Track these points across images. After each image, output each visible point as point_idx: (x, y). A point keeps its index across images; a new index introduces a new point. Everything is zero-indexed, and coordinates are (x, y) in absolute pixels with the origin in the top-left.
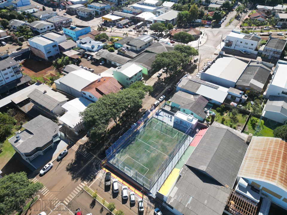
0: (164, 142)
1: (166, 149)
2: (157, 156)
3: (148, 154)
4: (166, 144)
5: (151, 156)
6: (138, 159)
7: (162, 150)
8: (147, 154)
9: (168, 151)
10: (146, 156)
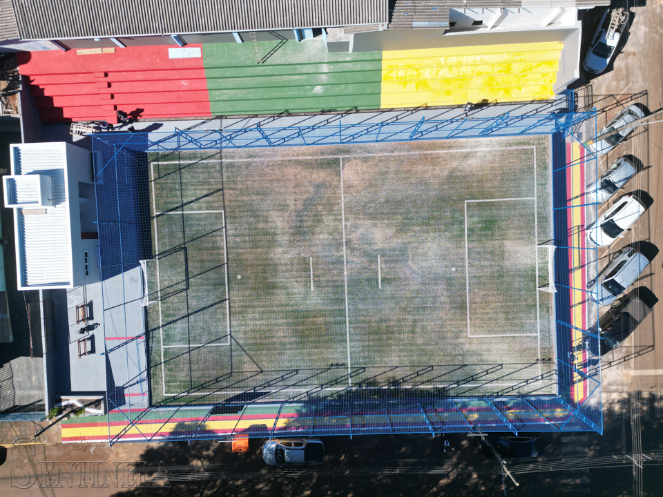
0: (279, 238)
1: (308, 204)
2: (373, 217)
3: (396, 257)
4: (279, 222)
5: (397, 242)
6: (450, 285)
7: (328, 220)
8: (396, 261)
9: (312, 189)
10: (410, 263)
